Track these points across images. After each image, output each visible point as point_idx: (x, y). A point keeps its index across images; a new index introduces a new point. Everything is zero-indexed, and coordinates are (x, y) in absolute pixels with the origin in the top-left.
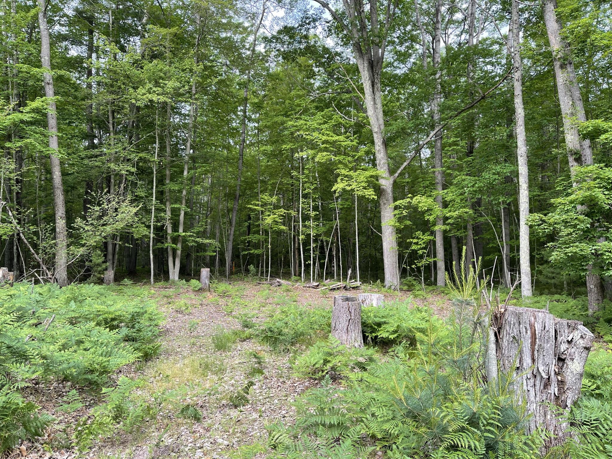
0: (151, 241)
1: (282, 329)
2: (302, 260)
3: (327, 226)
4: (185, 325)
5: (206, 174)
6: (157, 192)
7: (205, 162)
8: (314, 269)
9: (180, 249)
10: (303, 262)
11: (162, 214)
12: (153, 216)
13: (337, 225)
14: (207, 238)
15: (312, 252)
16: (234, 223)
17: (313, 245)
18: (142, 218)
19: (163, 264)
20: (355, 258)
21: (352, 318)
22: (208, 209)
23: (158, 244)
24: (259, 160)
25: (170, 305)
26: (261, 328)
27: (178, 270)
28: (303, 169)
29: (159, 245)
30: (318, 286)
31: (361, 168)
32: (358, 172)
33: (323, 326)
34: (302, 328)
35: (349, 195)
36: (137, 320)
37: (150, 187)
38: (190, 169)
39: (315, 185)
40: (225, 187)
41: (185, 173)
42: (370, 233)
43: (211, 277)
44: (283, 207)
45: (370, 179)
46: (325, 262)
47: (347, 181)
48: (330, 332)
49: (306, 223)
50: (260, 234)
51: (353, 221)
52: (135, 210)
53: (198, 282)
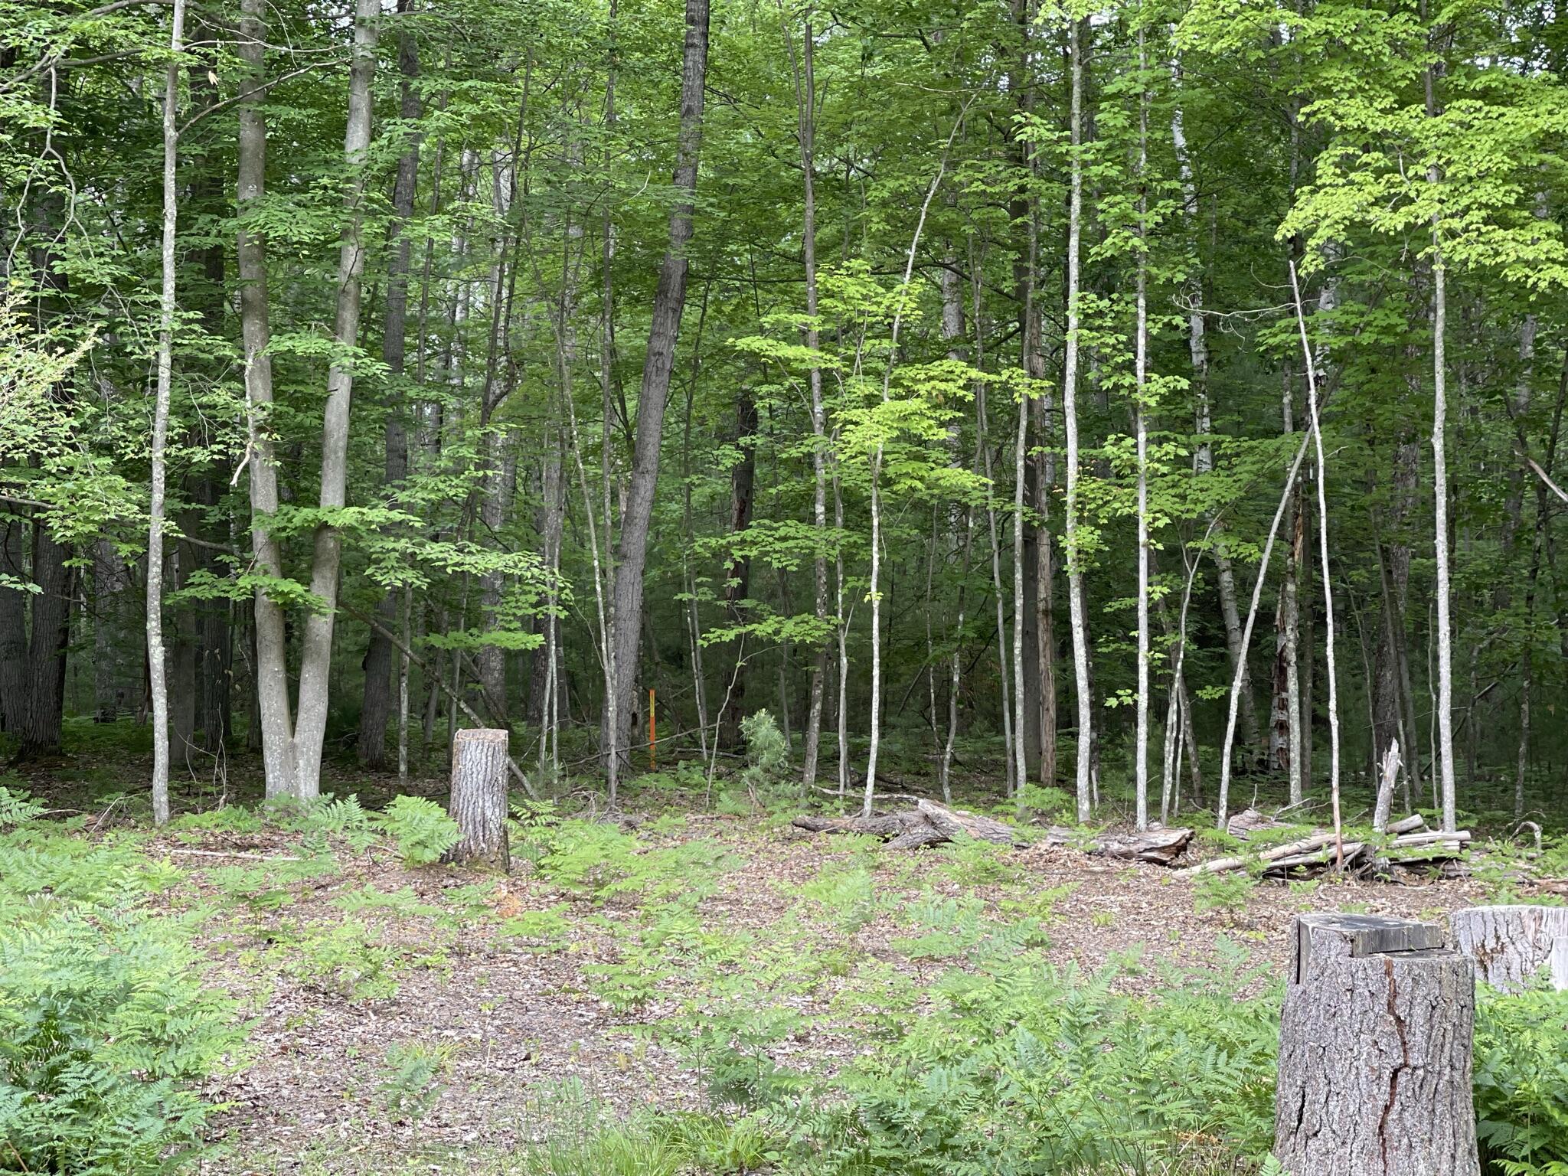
0: (155, 559)
1: (958, 1113)
2: (1082, 683)
3: (1245, 471)
4: (364, 1078)
5: (478, 144)
6: (187, 256)
7: (472, 68)
8: (1156, 740)
9: (331, 611)
10: (1084, 696)
11: (221, 396)
12: (163, 409)
13: (1308, 463)
14: (491, 541)
15: (1142, 633)
16: (651, 452)
17: (1148, 590)
18: (95, 418)
19: (224, 697)
20: (1424, 674)
21: (1416, 1059)
22: (492, 364)
23: (196, 577)
24: (811, 48)
25: (272, 952)
26: (832, 1105)
27: (319, 737)
28: (1091, 99)
29: (204, 586)
30: (1180, 848)
31: (1478, 84)
32: (1457, 111)
33: (1219, 1105)
34: (1089, 1116)
35: (1396, 264)
36: (75, 1043)
37: (140, 224)
38: (382, 111)
39: (1165, 206)
40: (593, 223)
41: (357, 137)
42: (1528, 512)
43: (514, 781)
44: (960, 346)
45: (1533, 160)
46: (1226, 699)
47: (1379, 173)
48: (1270, 1144)
49: (1109, 450)
50: (811, 519)
51: (1418, 433)
52: (53, 369)
53: (436, 811)
